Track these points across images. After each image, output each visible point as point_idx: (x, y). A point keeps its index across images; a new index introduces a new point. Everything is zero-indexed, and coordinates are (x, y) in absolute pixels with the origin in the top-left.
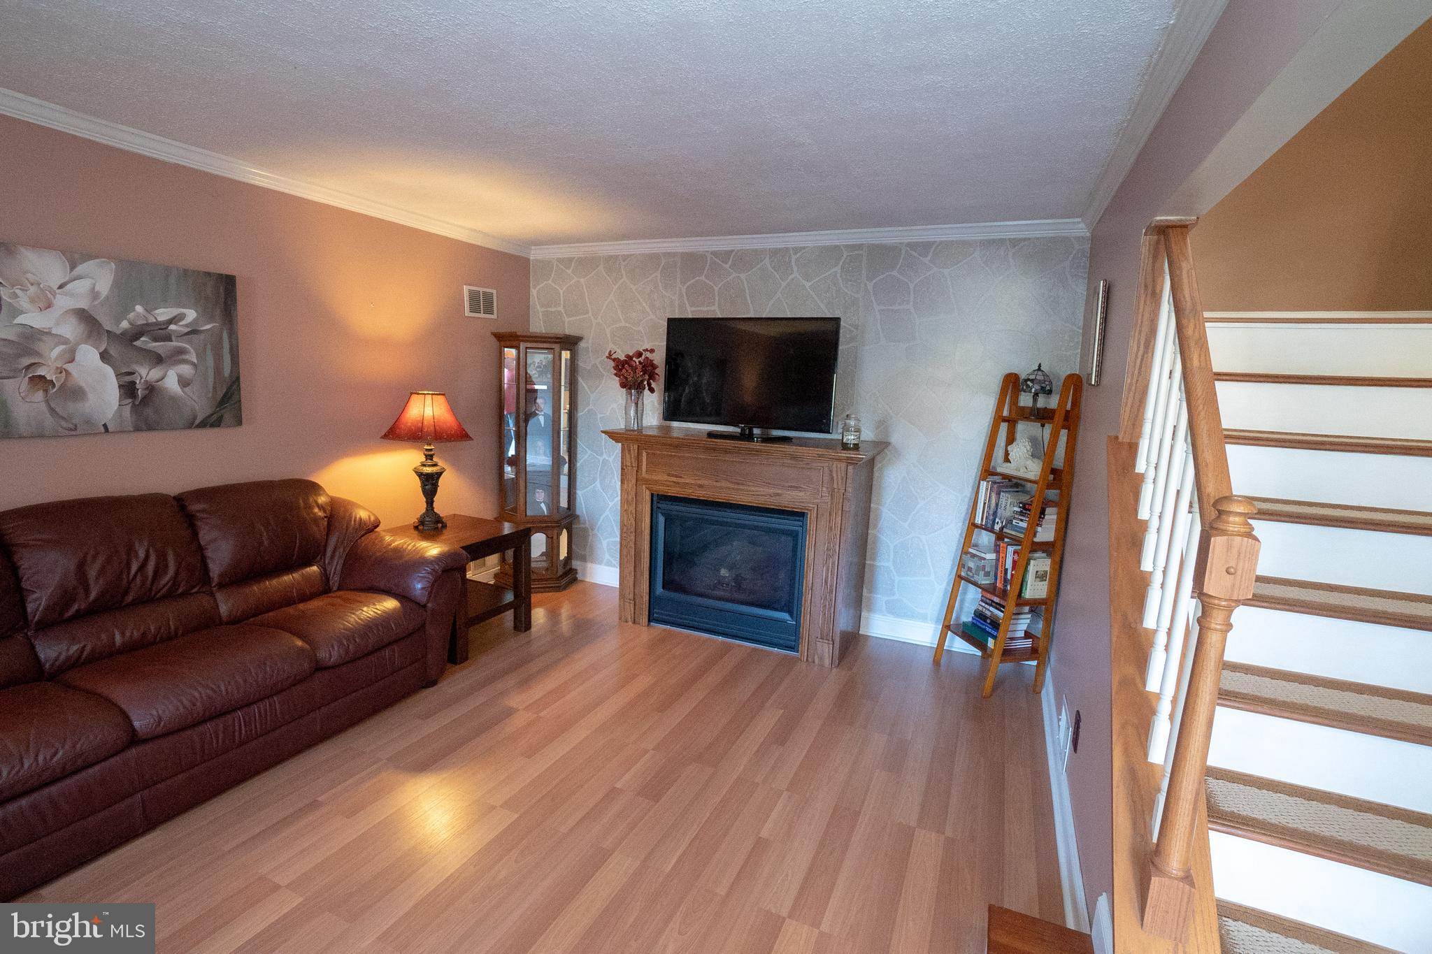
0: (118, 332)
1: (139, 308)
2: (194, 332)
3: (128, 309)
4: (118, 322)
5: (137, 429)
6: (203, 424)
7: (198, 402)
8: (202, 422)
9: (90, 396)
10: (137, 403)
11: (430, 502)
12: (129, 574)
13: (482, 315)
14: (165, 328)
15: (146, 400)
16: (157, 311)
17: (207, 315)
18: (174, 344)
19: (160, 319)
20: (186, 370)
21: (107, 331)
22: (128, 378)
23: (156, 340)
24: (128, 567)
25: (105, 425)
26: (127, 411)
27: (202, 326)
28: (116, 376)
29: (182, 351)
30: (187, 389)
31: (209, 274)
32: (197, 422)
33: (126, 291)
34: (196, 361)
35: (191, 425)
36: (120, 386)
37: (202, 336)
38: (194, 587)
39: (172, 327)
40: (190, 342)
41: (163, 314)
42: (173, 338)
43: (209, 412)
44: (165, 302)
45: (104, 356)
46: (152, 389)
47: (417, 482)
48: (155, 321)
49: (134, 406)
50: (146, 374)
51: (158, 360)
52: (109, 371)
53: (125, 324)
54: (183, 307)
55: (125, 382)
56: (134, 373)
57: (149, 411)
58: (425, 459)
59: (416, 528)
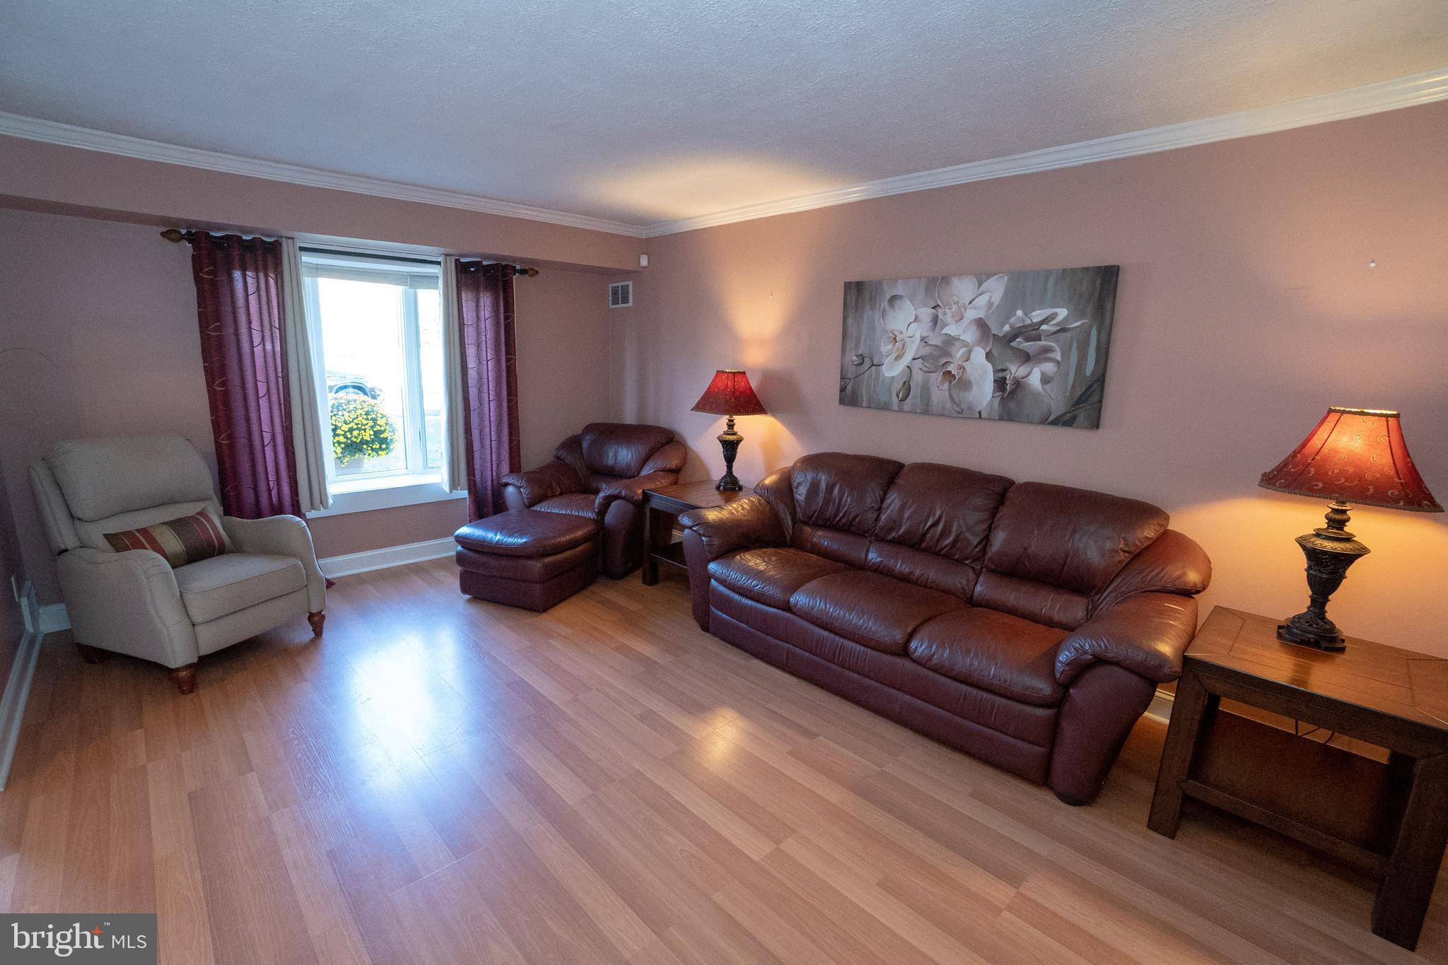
0: (1001, 335)
1: (1019, 313)
2: (1063, 330)
3: (1011, 313)
4: (1002, 326)
5: (1001, 419)
6: (1055, 423)
7: (1056, 401)
8: (1054, 420)
9: (975, 388)
10: (1005, 396)
14: (1037, 329)
15: (1012, 393)
16: (1033, 314)
17: (1077, 312)
18: (1042, 343)
19: (1035, 321)
20: (1049, 367)
21: (994, 335)
22: (1001, 375)
23: (1028, 340)
25: (980, 412)
26: (997, 401)
27: (1072, 324)
28: (994, 372)
29: (1048, 350)
30: (1046, 386)
31: (1087, 269)
32: (1051, 419)
33: (1014, 297)
34: (1060, 360)
35: (1044, 421)
36: (995, 381)
37: (1069, 335)
39: (1044, 327)
40: (1057, 341)
41: (1037, 316)
42: (1043, 337)
43: (1062, 409)
44: (1041, 305)
45: (989, 356)
46: (1018, 384)
48: (1030, 322)
49: (1002, 399)
50: (1016, 370)
51: (1026, 358)
52: (989, 367)
53: (1007, 328)
54: (1055, 307)
55: (1000, 378)
56: (1006, 370)
57: (1012, 405)
58: (1326, 526)
59: (1280, 627)
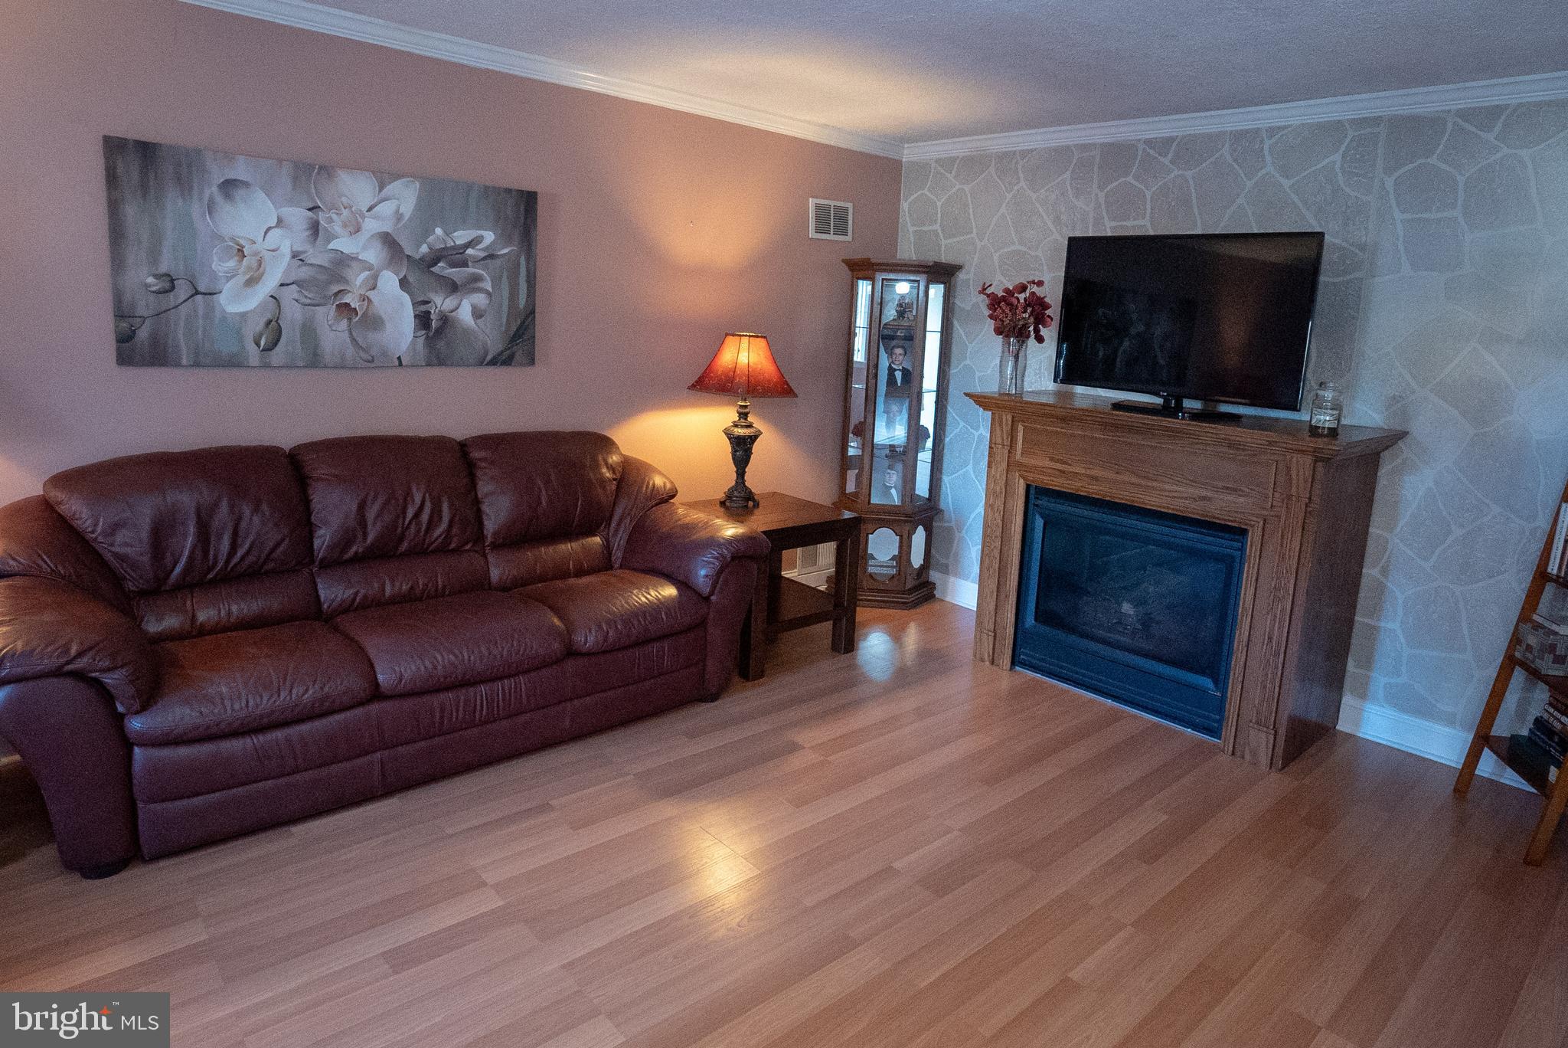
0: (417, 257)
1: (439, 231)
2: (491, 256)
3: (428, 232)
4: (419, 246)
5: (429, 365)
6: (493, 362)
7: (490, 336)
8: (494, 358)
9: (389, 326)
10: (431, 334)
11: (741, 474)
12: (404, 518)
13: (831, 237)
14: (461, 253)
15: (439, 331)
16: (455, 234)
17: (505, 238)
18: (470, 270)
19: (458, 242)
20: (480, 299)
21: (408, 256)
22: (423, 308)
23: (453, 265)
24: (404, 513)
25: (399, 358)
26: (421, 341)
27: (499, 250)
28: (413, 305)
29: (477, 279)
30: (478, 321)
31: (509, 191)
32: (489, 358)
33: (431, 211)
34: (490, 290)
35: (481, 363)
36: (415, 316)
37: (498, 262)
38: (467, 543)
39: (470, 251)
40: (486, 268)
41: (461, 237)
42: (470, 264)
43: (500, 347)
44: (464, 223)
45: (404, 283)
46: (445, 320)
47: (727, 446)
48: (453, 244)
49: (427, 338)
50: (442, 303)
51: (453, 288)
52: (406, 298)
53: (424, 249)
54: (479, 228)
55: (422, 312)
56: (430, 302)
57: (441, 344)
58: (738, 419)
59: (723, 503)
